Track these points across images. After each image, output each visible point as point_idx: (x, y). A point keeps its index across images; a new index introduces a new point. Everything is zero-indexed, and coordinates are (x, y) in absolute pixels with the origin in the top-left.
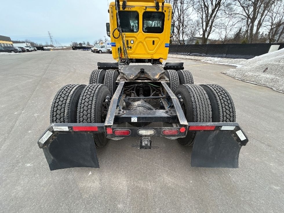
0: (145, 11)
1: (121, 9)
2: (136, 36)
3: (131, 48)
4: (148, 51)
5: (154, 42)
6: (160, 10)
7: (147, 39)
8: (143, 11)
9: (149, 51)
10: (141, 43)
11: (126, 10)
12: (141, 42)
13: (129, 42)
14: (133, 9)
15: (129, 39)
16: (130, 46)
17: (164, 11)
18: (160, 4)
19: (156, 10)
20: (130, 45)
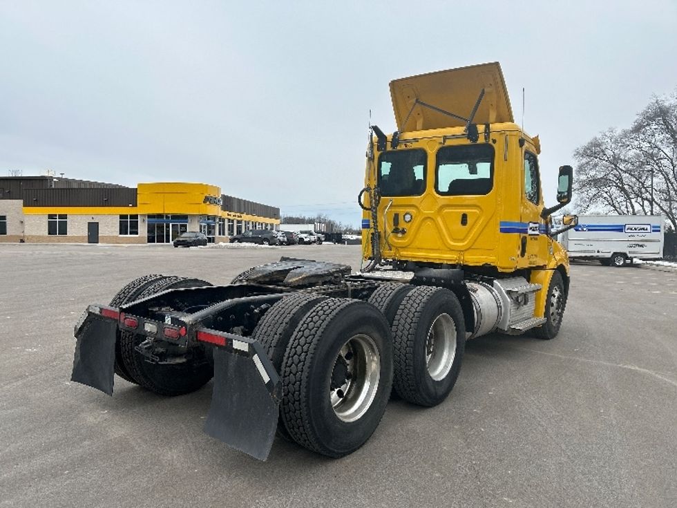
0: (441, 146)
1: (389, 148)
2: (417, 205)
3: (403, 232)
4: (447, 242)
5: (464, 218)
6: (481, 140)
7: (446, 210)
8: (438, 147)
9: (452, 243)
10: (429, 220)
11: (398, 148)
12: (429, 218)
13: (401, 218)
14: (415, 145)
15: (401, 211)
16: (401, 229)
17: (491, 142)
18: (481, 128)
19: (468, 142)
20: (402, 225)
